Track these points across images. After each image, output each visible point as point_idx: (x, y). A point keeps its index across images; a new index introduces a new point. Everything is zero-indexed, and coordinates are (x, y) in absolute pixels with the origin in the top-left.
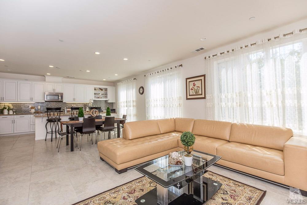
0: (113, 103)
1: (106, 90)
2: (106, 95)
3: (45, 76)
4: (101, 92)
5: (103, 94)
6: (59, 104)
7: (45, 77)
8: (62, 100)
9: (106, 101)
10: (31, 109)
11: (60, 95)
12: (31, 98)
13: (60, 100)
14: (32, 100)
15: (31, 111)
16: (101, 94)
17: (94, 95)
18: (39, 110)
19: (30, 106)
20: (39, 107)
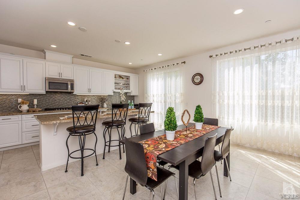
0: (134, 96)
1: (128, 78)
2: (127, 86)
3: (45, 51)
4: (122, 82)
5: (124, 84)
6: (66, 96)
7: (45, 53)
9: (126, 93)
10: (22, 105)
11: (69, 83)
12: (22, 86)
13: (69, 91)
14: (24, 90)
15: (22, 108)
16: (122, 84)
17: (114, 84)
18: (36, 106)
19: (20, 100)
20: (35, 102)
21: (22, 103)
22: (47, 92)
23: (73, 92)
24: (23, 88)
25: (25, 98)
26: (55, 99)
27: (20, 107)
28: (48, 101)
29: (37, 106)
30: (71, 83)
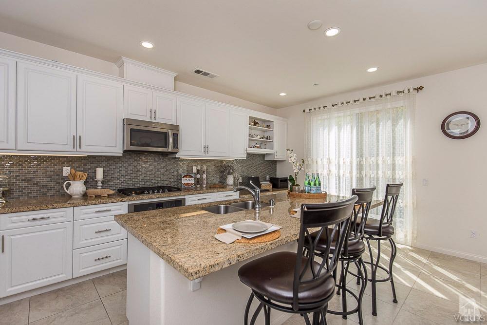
0: (277, 162)
1: (269, 125)
2: (267, 140)
3: (124, 58)
4: (260, 133)
5: (263, 138)
7: (122, 64)
8: (175, 150)
10: (71, 182)
11: (170, 132)
12: (74, 136)
13: (170, 150)
14: (78, 147)
15: (71, 188)
16: (259, 137)
17: (248, 138)
18: (100, 184)
19: (67, 170)
20: (100, 173)
21: (71, 178)
22: (125, 152)
23: (177, 153)
24: (77, 141)
25: (76, 165)
26: (139, 167)
27: (69, 185)
28: (123, 173)
29: (102, 183)
30: (173, 134)
